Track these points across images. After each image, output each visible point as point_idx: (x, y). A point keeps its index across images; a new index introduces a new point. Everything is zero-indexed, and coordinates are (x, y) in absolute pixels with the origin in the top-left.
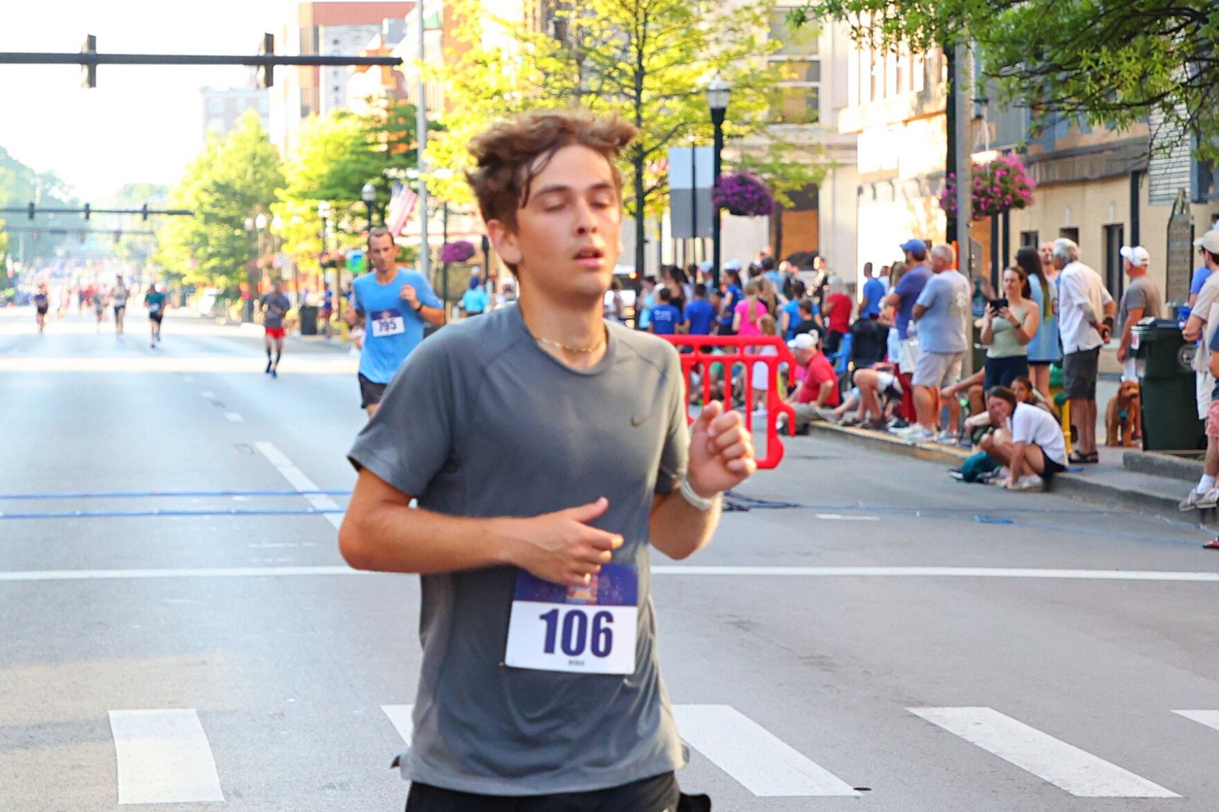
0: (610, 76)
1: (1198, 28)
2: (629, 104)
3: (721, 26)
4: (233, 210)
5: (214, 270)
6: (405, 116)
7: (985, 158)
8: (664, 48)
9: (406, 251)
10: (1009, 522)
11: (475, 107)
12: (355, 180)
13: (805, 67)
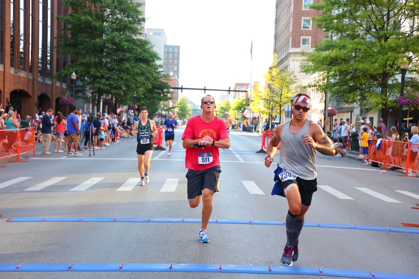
0: (277, 95)
1: (361, 91)
2: (279, 99)
3: (293, 88)
4: (223, 111)
6: (248, 99)
7: (330, 108)
8: (285, 91)
9: (247, 118)
10: (331, 160)
11: (258, 98)
12: (240, 108)
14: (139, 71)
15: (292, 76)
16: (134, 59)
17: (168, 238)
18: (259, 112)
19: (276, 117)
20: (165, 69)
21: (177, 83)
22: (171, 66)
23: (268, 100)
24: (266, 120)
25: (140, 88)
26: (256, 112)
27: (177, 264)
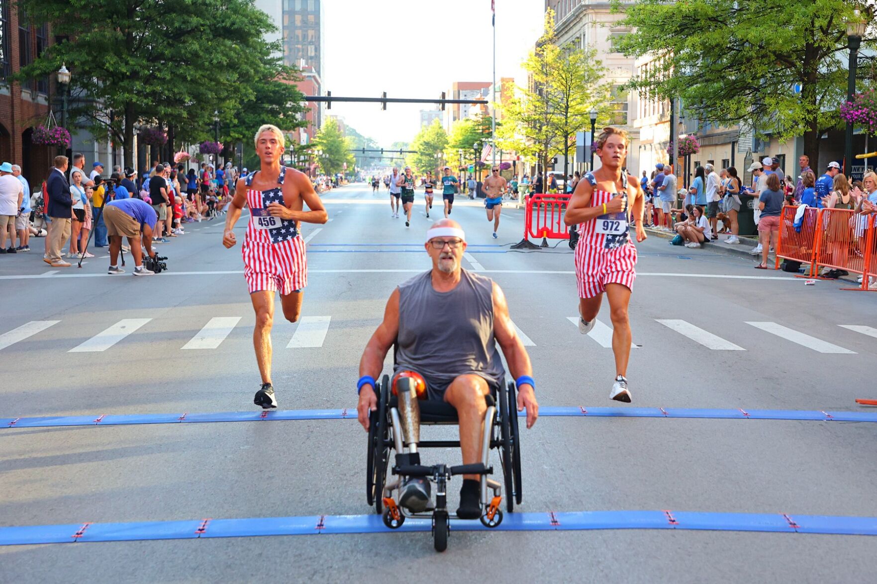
0: (557, 108)
1: (756, 93)
2: (563, 117)
3: (595, 91)
4: (430, 151)
5: (423, 171)
6: (488, 121)
7: (683, 136)
8: (575, 99)
9: (488, 165)
10: (689, 258)
11: (512, 118)
12: (471, 142)
13: (623, 105)
14: (224, 58)
15: (591, 63)
16: (211, 30)
17: (312, 456)
18: (515, 151)
19: (556, 161)
20: (286, 53)
21: (317, 86)
22: (300, 46)
23: (535, 121)
24: (533, 169)
25: (228, 101)
26: (508, 151)
27: (335, 517)
